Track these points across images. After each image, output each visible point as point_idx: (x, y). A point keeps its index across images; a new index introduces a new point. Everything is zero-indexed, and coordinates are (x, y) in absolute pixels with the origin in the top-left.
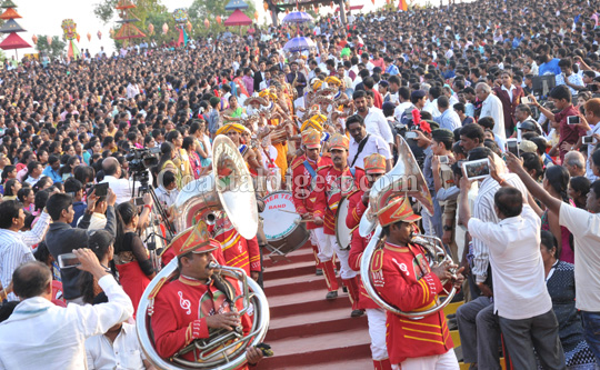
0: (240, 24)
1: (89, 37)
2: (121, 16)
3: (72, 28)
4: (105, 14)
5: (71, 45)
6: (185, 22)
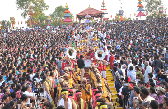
0: (68, 22)
1: (18, 23)
2: (30, 16)
3: (13, 20)
4: (25, 16)
5: (13, 25)
6: (50, 20)
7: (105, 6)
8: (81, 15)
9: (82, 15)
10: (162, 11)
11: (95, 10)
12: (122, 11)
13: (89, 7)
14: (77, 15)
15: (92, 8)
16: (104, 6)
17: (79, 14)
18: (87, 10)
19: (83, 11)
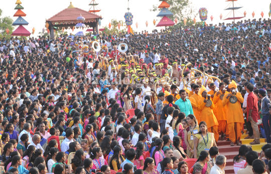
0: (22, 34)
7: (97, 4)
8: (56, 21)
9: (58, 21)
10: (205, 16)
11: (83, 11)
12: (131, 14)
13: (71, 5)
14: (47, 22)
15: (77, 9)
16: (94, 5)
17: (52, 18)
18: (65, 11)
19: (59, 14)
